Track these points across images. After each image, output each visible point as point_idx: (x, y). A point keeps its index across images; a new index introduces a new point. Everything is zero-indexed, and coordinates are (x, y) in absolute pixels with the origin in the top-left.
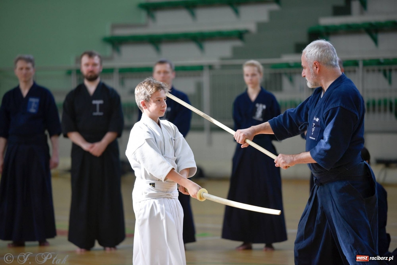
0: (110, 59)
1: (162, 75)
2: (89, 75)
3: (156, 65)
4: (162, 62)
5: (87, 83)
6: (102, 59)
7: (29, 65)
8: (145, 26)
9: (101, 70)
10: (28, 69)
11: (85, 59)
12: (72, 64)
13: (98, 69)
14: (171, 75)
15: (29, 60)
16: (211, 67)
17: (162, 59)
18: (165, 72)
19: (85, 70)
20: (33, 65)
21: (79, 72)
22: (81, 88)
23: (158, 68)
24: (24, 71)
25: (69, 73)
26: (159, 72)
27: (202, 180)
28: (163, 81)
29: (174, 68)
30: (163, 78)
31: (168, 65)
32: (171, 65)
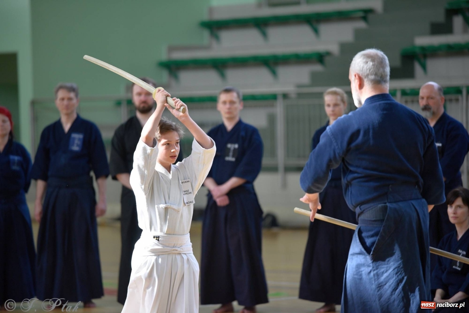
0: (167, 86)
1: (228, 106)
2: (142, 105)
3: (220, 93)
4: (227, 91)
5: (139, 115)
7: (72, 95)
8: (207, 48)
10: (70, 99)
11: (137, 87)
12: (122, 94)
13: (151, 99)
14: (238, 106)
15: (72, 89)
16: (285, 96)
17: (228, 87)
18: (232, 102)
19: (137, 100)
20: (77, 96)
21: (130, 102)
22: (133, 122)
23: (223, 97)
24: (66, 102)
25: (119, 103)
26: (225, 103)
27: (275, 230)
28: (229, 113)
29: (241, 97)
30: (229, 109)
31: (235, 95)
32: (238, 94)
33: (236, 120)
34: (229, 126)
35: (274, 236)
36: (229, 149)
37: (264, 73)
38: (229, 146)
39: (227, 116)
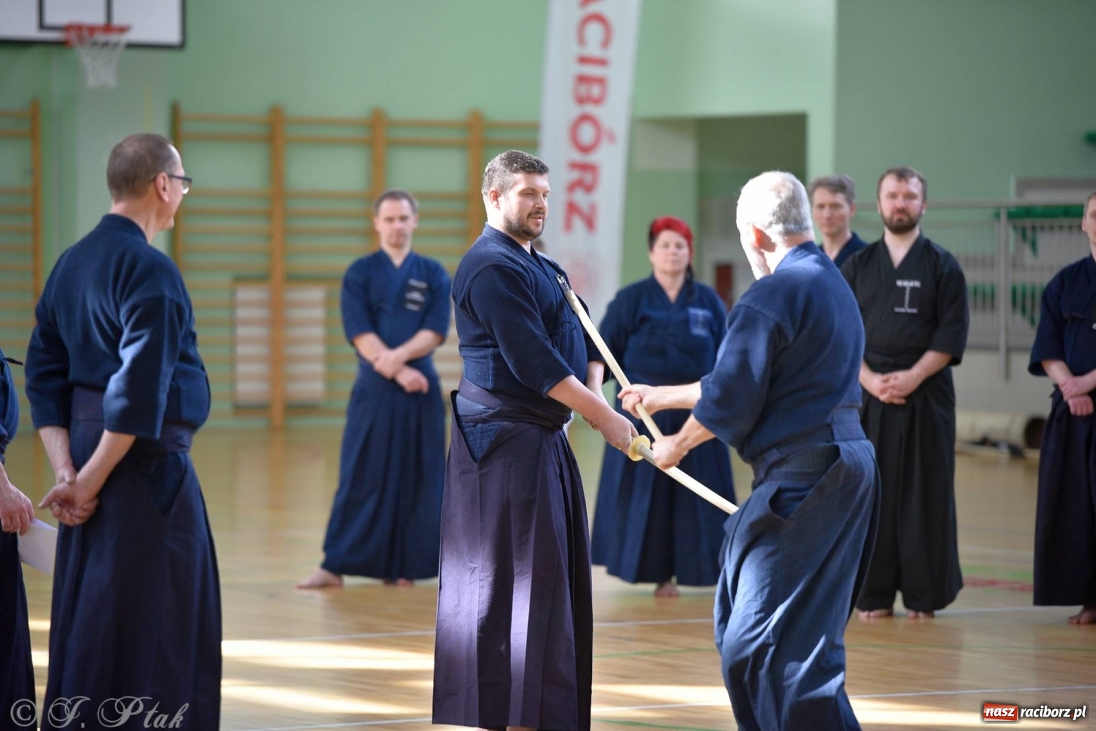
5: (888, 238)
7: (839, 198)
13: (916, 207)
19: (887, 207)
22: (876, 251)
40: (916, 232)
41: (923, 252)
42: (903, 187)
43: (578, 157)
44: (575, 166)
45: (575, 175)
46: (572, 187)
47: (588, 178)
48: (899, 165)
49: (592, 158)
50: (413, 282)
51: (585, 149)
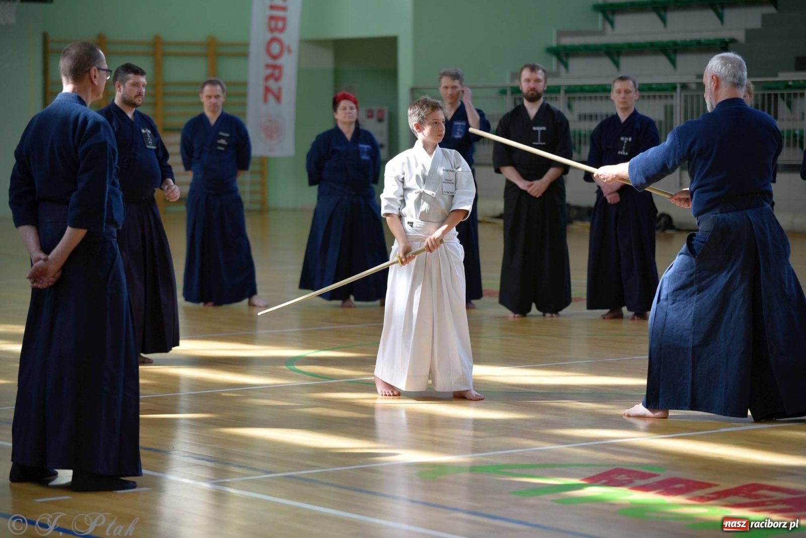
0: (556, 75)
1: (622, 95)
2: (530, 93)
3: (615, 81)
4: (623, 79)
5: (526, 103)
6: (547, 75)
7: (457, 83)
8: (601, 33)
9: (545, 89)
10: (454, 87)
11: (526, 74)
12: (507, 82)
13: (541, 87)
14: (634, 95)
15: (456, 76)
16: (684, 86)
17: (623, 74)
18: (627, 92)
19: (525, 87)
20: (461, 84)
22: (519, 111)
23: (618, 85)
24: (449, 91)
25: (503, 92)
26: (619, 92)
27: (669, 232)
28: (624, 103)
29: (637, 86)
30: (624, 98)
31: (631, 83)
32: (634, 82)
33: (632, 110)
34: (623, 117)
35: (669, 238)
36: (623, 142)
37: (662, 61)
38: (622, 139)
39: (621, 106)
40: (542, 100)
41: (546, 112)
42: (534, 76)
43: (270, 61)
44: (268, 66)
45: (269, 71)
46: (267, 78)
47: (277, 73)
48: (531, 63)
49: (279, 62)
50: (221, 133)
51: (275, 57)
